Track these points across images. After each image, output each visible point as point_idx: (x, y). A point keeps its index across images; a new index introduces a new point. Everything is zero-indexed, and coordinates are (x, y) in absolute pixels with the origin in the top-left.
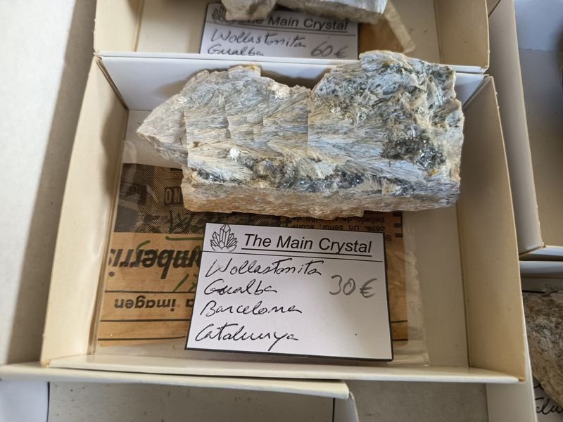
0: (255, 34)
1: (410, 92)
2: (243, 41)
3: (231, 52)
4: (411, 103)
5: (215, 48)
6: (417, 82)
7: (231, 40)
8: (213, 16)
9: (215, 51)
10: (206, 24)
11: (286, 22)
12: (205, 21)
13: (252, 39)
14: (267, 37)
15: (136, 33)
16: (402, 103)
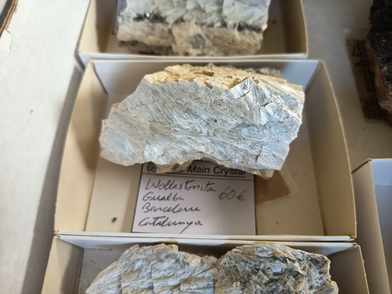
0: (178, 181)
1: (294, 277)
2: (169, 188)
3: (160, 198)
4: (295, 286)
5: (149, 195)
6: (299, 268)
7: (161, 188)
8: (148, 167)
9: (148, 197)
10: (143, 175)
11: (200, 170)
12: (142, 173)
13: (176, 185)
14: (187, 183)
15: (91, 188)
16: (288, 286)
